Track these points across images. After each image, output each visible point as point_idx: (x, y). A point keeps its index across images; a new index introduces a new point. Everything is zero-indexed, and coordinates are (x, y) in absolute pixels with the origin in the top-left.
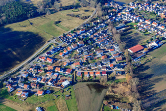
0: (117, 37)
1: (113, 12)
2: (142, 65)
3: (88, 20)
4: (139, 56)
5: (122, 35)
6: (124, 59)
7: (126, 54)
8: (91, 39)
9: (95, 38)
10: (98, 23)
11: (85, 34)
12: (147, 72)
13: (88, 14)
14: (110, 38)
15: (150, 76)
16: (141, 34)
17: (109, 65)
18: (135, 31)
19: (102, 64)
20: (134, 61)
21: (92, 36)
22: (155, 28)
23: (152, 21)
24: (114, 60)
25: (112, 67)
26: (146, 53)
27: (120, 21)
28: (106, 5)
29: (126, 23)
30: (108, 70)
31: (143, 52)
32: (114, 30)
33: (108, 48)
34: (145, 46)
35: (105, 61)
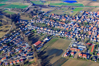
0: (26, 39)
1: (22, 26)
2: (42, 51)
3: (8, 32)
4: (40, 47)
5: (29, 37)
6: (32, 50)
7: (33, 47)
8: (11, 43)
9: (14, 42)
10: (14, 33)
11: (7, 40)
12: (45, 54)
13: (7, 29)
14: (23, 40)
15: (47, 56)
16: (39, 35)
17: (24, 55)
18: (36, 34)
19: (20, 55)
20: (38, 50)
21: (12, 41)
22: (46, 31)
23: (44, 27)
24: (26, 52)
25: (26, 56)
26: (44, 45)
27: (27, 30)
28: (18, 22)
29: (30, 30)
30: (24, 58)
31: (42, 44)
32: (24, 35)
33: (22, 46)
34: (42, 41)
35: (21, 53)
